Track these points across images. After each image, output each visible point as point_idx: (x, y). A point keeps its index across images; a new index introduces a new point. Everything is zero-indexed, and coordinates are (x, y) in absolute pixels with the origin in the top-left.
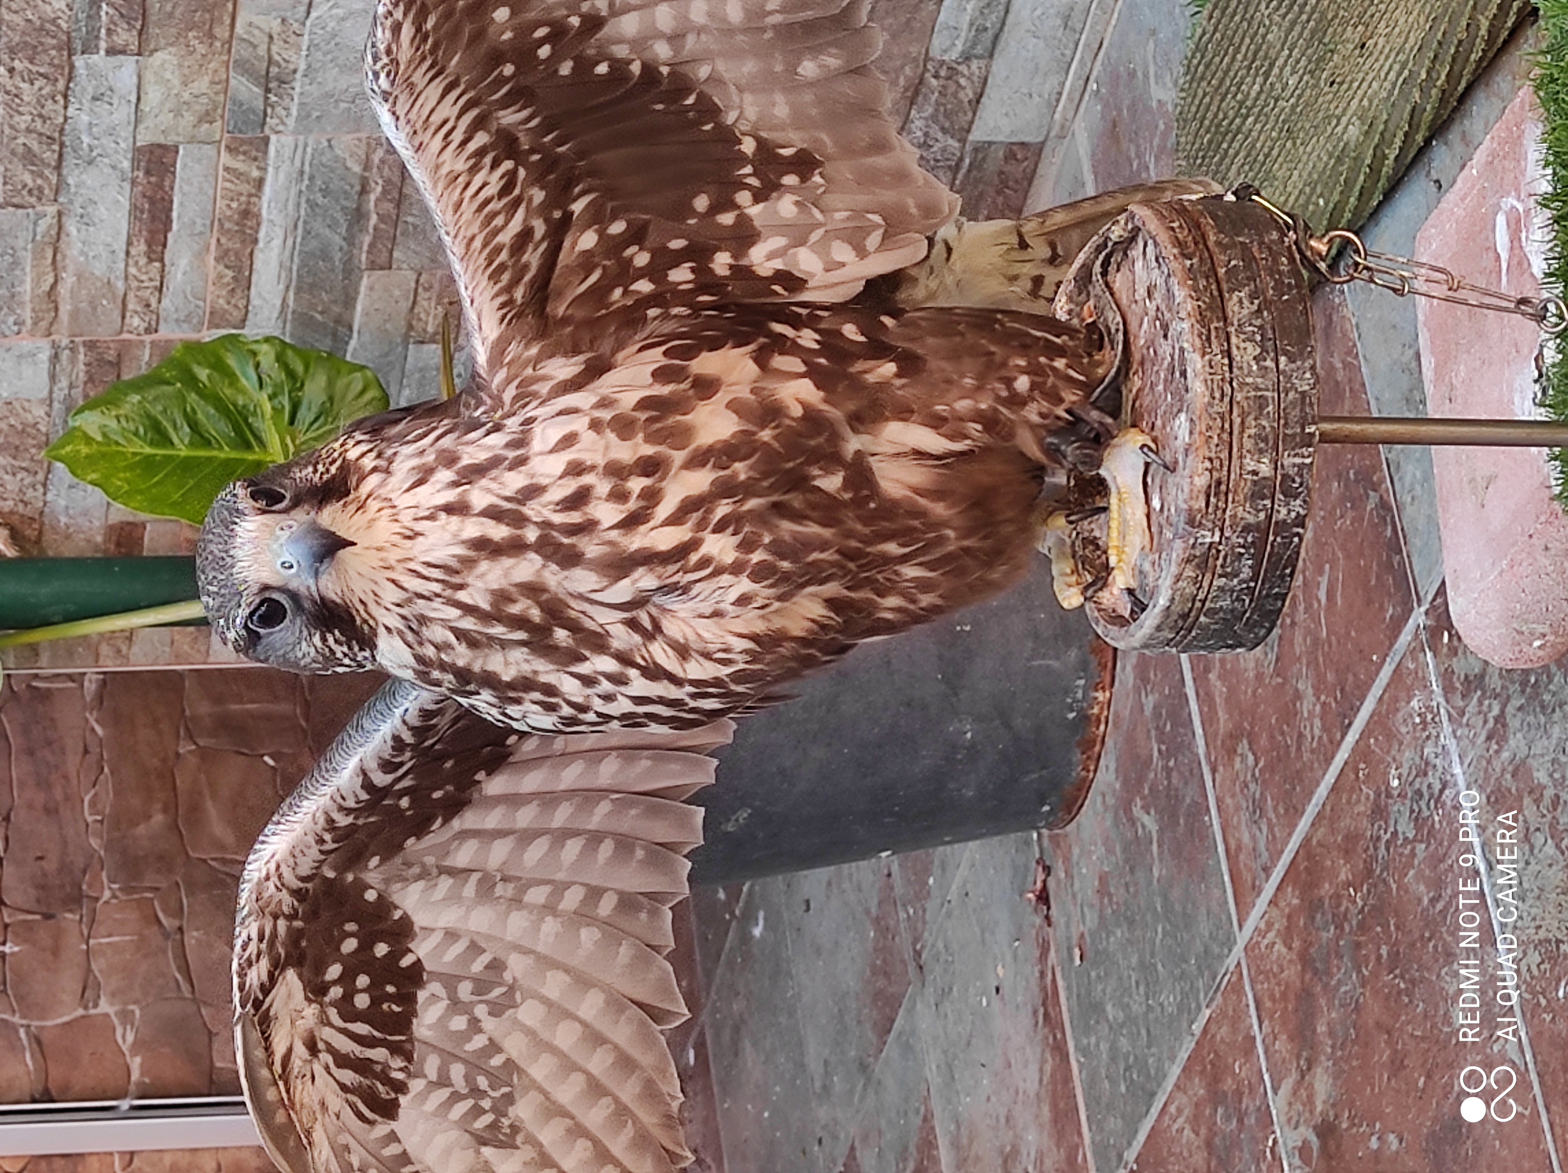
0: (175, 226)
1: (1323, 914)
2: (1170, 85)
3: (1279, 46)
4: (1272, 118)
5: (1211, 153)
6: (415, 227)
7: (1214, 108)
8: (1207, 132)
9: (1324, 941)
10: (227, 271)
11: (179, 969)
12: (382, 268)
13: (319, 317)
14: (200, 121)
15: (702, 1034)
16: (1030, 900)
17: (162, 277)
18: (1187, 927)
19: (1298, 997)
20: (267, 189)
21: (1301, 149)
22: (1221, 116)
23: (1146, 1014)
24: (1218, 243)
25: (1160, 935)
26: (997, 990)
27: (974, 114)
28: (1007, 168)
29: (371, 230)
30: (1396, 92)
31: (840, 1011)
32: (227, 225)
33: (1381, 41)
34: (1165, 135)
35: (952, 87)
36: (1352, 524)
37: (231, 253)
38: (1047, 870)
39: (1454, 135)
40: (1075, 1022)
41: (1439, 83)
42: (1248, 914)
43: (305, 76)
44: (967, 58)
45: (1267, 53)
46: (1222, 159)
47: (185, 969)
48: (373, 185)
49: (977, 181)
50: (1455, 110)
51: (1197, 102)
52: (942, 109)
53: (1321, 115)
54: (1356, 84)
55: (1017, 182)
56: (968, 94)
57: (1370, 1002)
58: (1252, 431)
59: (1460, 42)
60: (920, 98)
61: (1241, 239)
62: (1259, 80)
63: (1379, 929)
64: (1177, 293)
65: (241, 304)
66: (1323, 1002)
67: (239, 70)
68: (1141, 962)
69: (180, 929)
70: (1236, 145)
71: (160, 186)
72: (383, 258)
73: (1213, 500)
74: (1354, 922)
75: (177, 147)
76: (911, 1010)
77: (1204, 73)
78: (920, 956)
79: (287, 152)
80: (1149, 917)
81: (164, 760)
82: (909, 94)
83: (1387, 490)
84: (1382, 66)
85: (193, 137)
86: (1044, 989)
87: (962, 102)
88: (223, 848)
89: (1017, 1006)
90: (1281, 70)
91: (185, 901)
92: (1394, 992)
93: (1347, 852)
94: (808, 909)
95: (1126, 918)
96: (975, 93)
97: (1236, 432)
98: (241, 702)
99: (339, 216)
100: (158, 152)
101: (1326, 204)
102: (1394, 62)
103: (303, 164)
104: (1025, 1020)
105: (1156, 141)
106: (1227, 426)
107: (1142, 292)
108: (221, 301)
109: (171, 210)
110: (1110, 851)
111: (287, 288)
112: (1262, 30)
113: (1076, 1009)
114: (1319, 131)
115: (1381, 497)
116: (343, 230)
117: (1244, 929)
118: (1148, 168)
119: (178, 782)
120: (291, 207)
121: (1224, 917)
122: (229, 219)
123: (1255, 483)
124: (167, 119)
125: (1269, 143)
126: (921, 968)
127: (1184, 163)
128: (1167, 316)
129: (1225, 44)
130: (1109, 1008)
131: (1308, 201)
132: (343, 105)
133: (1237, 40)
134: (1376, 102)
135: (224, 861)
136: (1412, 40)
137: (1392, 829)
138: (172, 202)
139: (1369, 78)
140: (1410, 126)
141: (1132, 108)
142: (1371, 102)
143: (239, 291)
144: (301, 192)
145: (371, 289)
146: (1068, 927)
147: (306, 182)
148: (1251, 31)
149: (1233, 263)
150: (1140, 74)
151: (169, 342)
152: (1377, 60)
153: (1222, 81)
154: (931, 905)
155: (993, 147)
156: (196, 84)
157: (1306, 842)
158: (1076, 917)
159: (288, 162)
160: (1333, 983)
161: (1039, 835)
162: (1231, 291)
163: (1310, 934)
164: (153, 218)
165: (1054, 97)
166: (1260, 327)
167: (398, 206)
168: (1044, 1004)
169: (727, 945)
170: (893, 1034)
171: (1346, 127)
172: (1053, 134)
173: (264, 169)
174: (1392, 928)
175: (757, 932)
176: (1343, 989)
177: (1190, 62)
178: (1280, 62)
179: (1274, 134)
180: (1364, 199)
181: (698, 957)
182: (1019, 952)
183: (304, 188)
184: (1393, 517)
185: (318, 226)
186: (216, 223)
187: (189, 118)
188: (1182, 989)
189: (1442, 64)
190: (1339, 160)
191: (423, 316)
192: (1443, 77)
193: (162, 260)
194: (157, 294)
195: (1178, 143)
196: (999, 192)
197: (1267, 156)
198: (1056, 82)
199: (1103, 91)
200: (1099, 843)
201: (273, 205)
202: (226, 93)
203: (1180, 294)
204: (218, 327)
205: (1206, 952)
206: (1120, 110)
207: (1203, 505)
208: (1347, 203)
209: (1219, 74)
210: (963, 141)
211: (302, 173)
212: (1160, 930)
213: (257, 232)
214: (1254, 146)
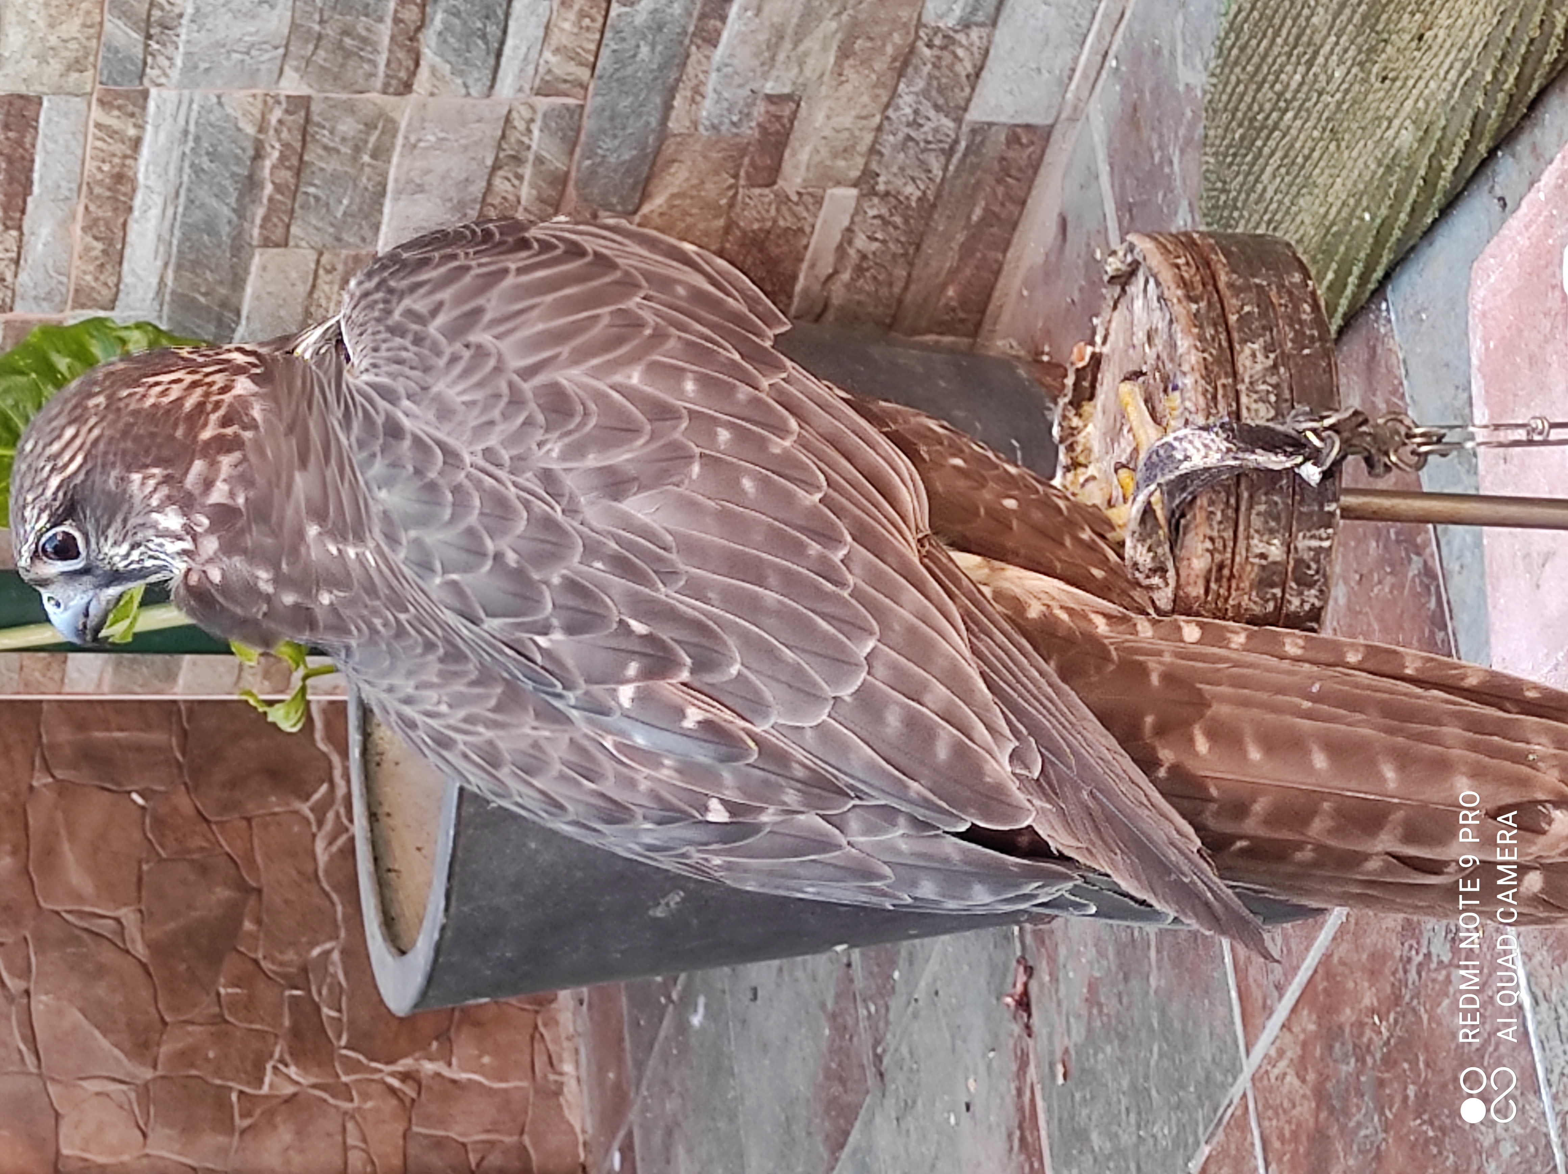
0: (36, 189)
1: (1343, 1044)
2: (1200, 67)
3: (1324, 32)
4: (1315, 115)
5: (1243, 151)
6: (317, 199)
7: (1248, 99)
8: (1240, 125)
9: (1343, 1075)
10: (95, 244)
11: (24, 1039)
12: (277, 245)
13: (202, 299)
14: (69, 69)
15: (630, 1135)
16: (1008, 1006)
17: (20, 248)
18: (1188, 1048)
19: (1311, 1139)
20: (145, 151)
21: (1346, 154)
22: (1256, 108)
23: (1137, 1146)
24: (1231, 285)
25: (1155, 1056)
26: (968, 1108)
27: (973, 89)
28: (1011, 154)
29: (265, 201)
30: (1457, 94)
31: (787, 1118)
32: (97, 190)
33: (1442, 34)
34: (1192, 126)
35: (947, 58)
36: (1391, 592)
37: (101, 223)
38: (1030, 971)
39: (1523, 146)
40: (1055, 1152)
41: (1506, 86)
42: (1257, 1037)
43: (192, 21)
44: (966, 25)
45: (1311, 38)
46: (1255, 159)
47: (32, 1040)
48: (269, 149)
49: (974, 167)
50: (1526, 117)
51: (1229, 90)
52: (935, 83)
53: (1370, 115)
54: (1411, 83)
55: (1020, 169)
56: (966, 67)
57: (1393, 1150)
58: (1262, 508)
59: (1532, 41)
60: (910, 70)
61: (1257, 281)
62: (1301, 69)
63: (1406, 1066)
64: (1179, 343)
65: (112, 280)
66: (1339, 1146)
67: (116, 12)
68: (1133, 1086)
69: (27, 993)
70: (1272, 143)
71: (20, 143)
72: (278, 234)
73: (1213, 586)
74: (1378, 1056)
75: (40, 98)
76: (870, 1122)
77: (1238, 58)
78: (881, 1061)
79: (170, 108)
80: (1143, 1035)
81: (15, 795)
82: (897, 64)
83: (1432, 555)
84: (1442, 62)
85: (61, 87)
86: (1021, 1109)
87: (957, 75)
88: (80, 898)
89: (990, 1128)
90: (1327, 59)
91: (33, 959)
92: (1421, 1141)
93: (1372, 973)
94: (755, 998)
95: (1118, 1034)
96: (975, 66)
97: (1243, 508)
98: (108, 729)
99: (227, 183)
100: (19, 103)
101: (1373, 219)
102: (1456, 59)
103: (187, 122)
104: (999, 1144)
105: (1182, 132)
106: (1232, 501)
107: (1140, 336)
108: (89, 278)
109: (31, 170)
110: (1101, 954)
111: (166, 265)
112: (1306, 12)
113: (1057, 1134)
114: (1368, 133)
115: (1425, 562)
116: (232, 201)
117: (1252, 1056)
118: (1171, 163)
119: (31, 821)
120: (172, 171)
121: (1229, 1041)
122: (100, 183)
123: (1263, 568)
124: (30, 65)
125: (1310, 144)
126: (881, 1075)
127: (1212, 160)
128: (1169, 366)
129: (1264, 24)
130: (1094, 1136)
131: (1352, 214)
132: (236, 56)
133: (1277, 21)
134: (1433, 104)
135: (81, 914)
136: (1476, 35)
137: (1424, 950)
138: (32, 161)
139: (1427, 76)
140: (1472, 134)
141: (1156, 91)
142: (1427, 103)
143: (108, 267)
144: (184, 154)
145: (264, 268)
146: (1050, 1036)
147: (191, 144)
148: (1294, 12)
149: (1247, 309)
150: (1166, 52)
151: (26, 323)
152: (1436, 55)
153: (1258, 68)
154: (895, 1004)
155: (994, 129)
156: (64, 26)
157: (1327, 957)
158: (1060, 1027)
159: (170, 120)
160: (1352, 1124)
161: (1021, 930)
162: (1243, 341)
163: (1327, 1066)
164: (11, 180)
165: (1067, 73)
166: (1276, 386)
167: (298, 174)
168: (1021, 1127)
169: (662, 1034)
170: (847, 1149)
171: (1398, 133)
172: (1064, 116)
173: (141, 127)
174: (1421, 1065)
175: (696, 1020)
176: (1363, 1133)
177: (1223, 43)
178: (1327, 48)
179: (1316, 134)
180: (1418, 213)
181: (627, 1044)
182: (995, 1064)
183: (187, 151)
184: (1438, 586)
185: (203, 194)
186: (85, 188)
187: (56, 66)
188: (1179, 1120)
189: (1510, 65)
190: (1389, 169)
191: (323, 302)
192: (1511, 79)
193: (20, 228)
194: (13, 267)
195: (1206, 136)
196: (999, 181)
197: (1307, 158)
198: (1069, 57)
199: (1123, 68)
200: (1090, 943)
201: (151, 168)
202: (99, 38)
203: (1184, 344)
204: (83, 306)
205: (1207, 1078)
206: (1141, 92)
207: (1202, 591)
208: (1397, 219)
209: (1256, 60)
210: (959, 121)
211: (186, 133)
212: (1156, 1049)
213: (132, 199)
214: (1292, 146)
